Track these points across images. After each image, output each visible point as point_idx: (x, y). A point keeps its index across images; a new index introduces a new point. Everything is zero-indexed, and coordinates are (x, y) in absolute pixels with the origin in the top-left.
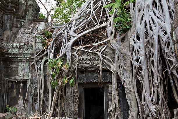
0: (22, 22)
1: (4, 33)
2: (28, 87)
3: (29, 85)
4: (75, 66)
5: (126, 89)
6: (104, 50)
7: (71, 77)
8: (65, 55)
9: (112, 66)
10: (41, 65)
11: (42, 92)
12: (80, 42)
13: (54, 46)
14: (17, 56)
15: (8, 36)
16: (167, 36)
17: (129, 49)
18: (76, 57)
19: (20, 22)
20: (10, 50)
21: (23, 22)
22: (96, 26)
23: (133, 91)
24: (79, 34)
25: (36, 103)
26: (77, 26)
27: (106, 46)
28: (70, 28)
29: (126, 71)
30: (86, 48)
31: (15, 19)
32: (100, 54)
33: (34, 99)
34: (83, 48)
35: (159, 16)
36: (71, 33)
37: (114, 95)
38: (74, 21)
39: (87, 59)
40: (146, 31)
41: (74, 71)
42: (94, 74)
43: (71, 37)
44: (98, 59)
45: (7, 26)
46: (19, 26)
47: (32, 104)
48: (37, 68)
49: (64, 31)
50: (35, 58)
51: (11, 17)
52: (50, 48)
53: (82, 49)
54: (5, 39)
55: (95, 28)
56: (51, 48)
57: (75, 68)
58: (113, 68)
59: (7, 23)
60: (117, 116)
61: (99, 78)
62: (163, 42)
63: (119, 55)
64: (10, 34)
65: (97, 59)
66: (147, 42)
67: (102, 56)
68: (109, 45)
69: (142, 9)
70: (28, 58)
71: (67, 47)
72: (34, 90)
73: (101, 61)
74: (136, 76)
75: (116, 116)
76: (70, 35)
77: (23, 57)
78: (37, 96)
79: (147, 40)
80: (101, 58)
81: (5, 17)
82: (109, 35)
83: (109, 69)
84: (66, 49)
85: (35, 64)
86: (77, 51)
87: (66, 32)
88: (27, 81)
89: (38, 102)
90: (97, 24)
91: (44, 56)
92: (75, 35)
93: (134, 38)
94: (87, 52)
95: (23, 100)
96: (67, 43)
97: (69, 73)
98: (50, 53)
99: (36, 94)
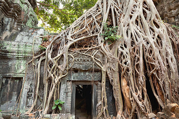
2: (23, 83)
5: (113, 87)
6: (96, 54)
7: (66, 75)
8: (62, 56)
9: (102, 67)
10: (38, 63)
12: (76, 46)
13: (52, 47)
14: (14, 54)
15: (7, 36)
16: (149, 45)
18: (72, 57)
19: (20, 26)
20: (8, 48)
21: (24, 26)
22: (89, 34)
24: (75, 39)
25: (30, 99)
26: (73, 33)
27: (98, 50)
28: (68, 34)
29: (114, 72)
30: (80, 51)
31: (16, 23)
33: (29, 95)
35: (141, 31)
36: (69, 37)
37: (103, 91)
38: (71, 29)
39: (81, 60)
40: (132, 40)
41: (69, 70)
42: (86, 73)
43: (69, 41)
44: (91, 61)
45: (7, 27)
49: (62, 35)
51: (12, 20)
53: (78, 52)
54: (3, 38)
56: (49, 49)
57: (71, 67)
58: (104, 69)
59: (7, 24)
60: (106, 110)
61: (90, 77)
62: (146, 50)
63: (108, 58)
64: (10, 34)
65: (90, 60)
66: (133, 49)
67: (94, 58)
68: (100, 50)
69: (126, 25)
73: (93, 62)
74: (124, 76)
76: (67, 39)
77: (21, 55)
78: (32, 91)
79: (133, 47)
80: (94, 60)
81: (6, 19)
82: (100, 42)
84: (64, 50)
86: (73, 53)
87: (64, 36)
88: (22, 78)
89: (32, 98)
90: (90, 33)
91: (41, 55)
92: (71, 39)
93: (121, 46)
94: (82, 54)
95: (16, 96)
96: (65, 46)
97: (65, 72)
98: (48, 53)
99: (31, 90)
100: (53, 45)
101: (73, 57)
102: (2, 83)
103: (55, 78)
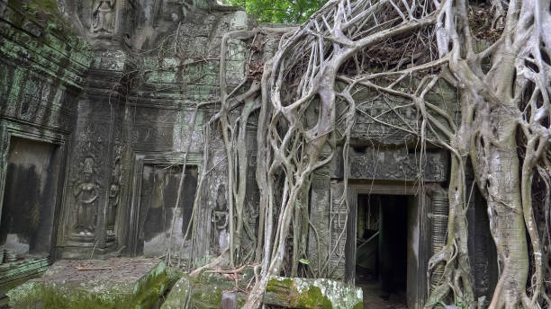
0: (184, 9)
1: (136, 31)
2: (199, 184)
3: (202, 178)
4: (344, 130)
5: (493, 204)
6: (431, 90)
7: (330, 162)
8: (317, 97)
9: (452, 136)
10: (238, 123)
11: (240, 199)
12: (360, 65)
13: (282, 69)
14: (171, 95)
15: (147, 40)
17: (509, 89)
18: (347, 103)
19: (177, 7)
20: (153, 78)
21: (186, 7)
22: (405, 21)
23: (519, 210)
24: (354, 40)
25: (221, 230)
26: (349, 18)
27: (435, 77)
29: (499, 151)
32: (419, 101)
33: (217, 217)
34: (370, 80)
37: (456, 217)
38: (340, 5)
39: (379, 111)
41: (340, 144)
42: (395, 155)
43: (336, 46)
44: (414, 114)
45: (144, 13)
46: (177, 17)
47: (209, 230)
48: (229, 130)
49: (312, 28)
50: (224, 103)
52: (269, 76)
53: (368, 83)
55: (402, 27)
56: (273, 75)
57: (345, 137)
58: (459, 141)
59: (145, 6)
60: (461, 279)
63: (477, 105)
64: (154, 35)
65: (409, 113)
67: (428, 108)
70: (203, 103)
71: (324, 73)
72: (216, 194)
73: (421, 119)
74: (535, 169)
75: (456, 278)
76: (331, 41)
77: (189, 99)
78: (225, 209)
80: (424, 110)
82: (442, 47)
83: (443, 146)
84: (321, 80)
85: (221, 119)
86: (351, 86)
87: (318, 30)
88: (196, 167)
89: (227, 228)
90: (407, 17)
91: (249, 97)
92: (345, 40)
93: (529, 59)
94: (382, 91)
95: (181, 219)
96: (324, 64)
97: (325, 150)
98: (269, 90)
99: (221, 204)
100: (285, 63)
101: (352, 101)
102: (143, 180)
103: (296, 170)
